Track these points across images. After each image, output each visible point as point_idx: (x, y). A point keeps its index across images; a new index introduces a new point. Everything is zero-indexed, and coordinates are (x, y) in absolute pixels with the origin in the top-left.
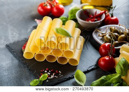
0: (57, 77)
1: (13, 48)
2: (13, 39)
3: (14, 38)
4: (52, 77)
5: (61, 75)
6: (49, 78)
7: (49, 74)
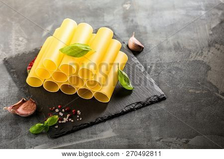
0: (72, 121)
1: (14, 66)
2: (17, 49)
3: (19, 48)
4: (65, 120)
5: (79, 118)
6: (60, 122)
7: (61, 114)
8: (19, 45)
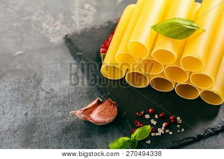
0: (171, 133)
1: (80, 48)
2: (83, 21)
3: (86, 19)
4: (161, 131)
5: (181, 130)
6: (153, 134)
7: (154, 122)
8: (85, 16)
